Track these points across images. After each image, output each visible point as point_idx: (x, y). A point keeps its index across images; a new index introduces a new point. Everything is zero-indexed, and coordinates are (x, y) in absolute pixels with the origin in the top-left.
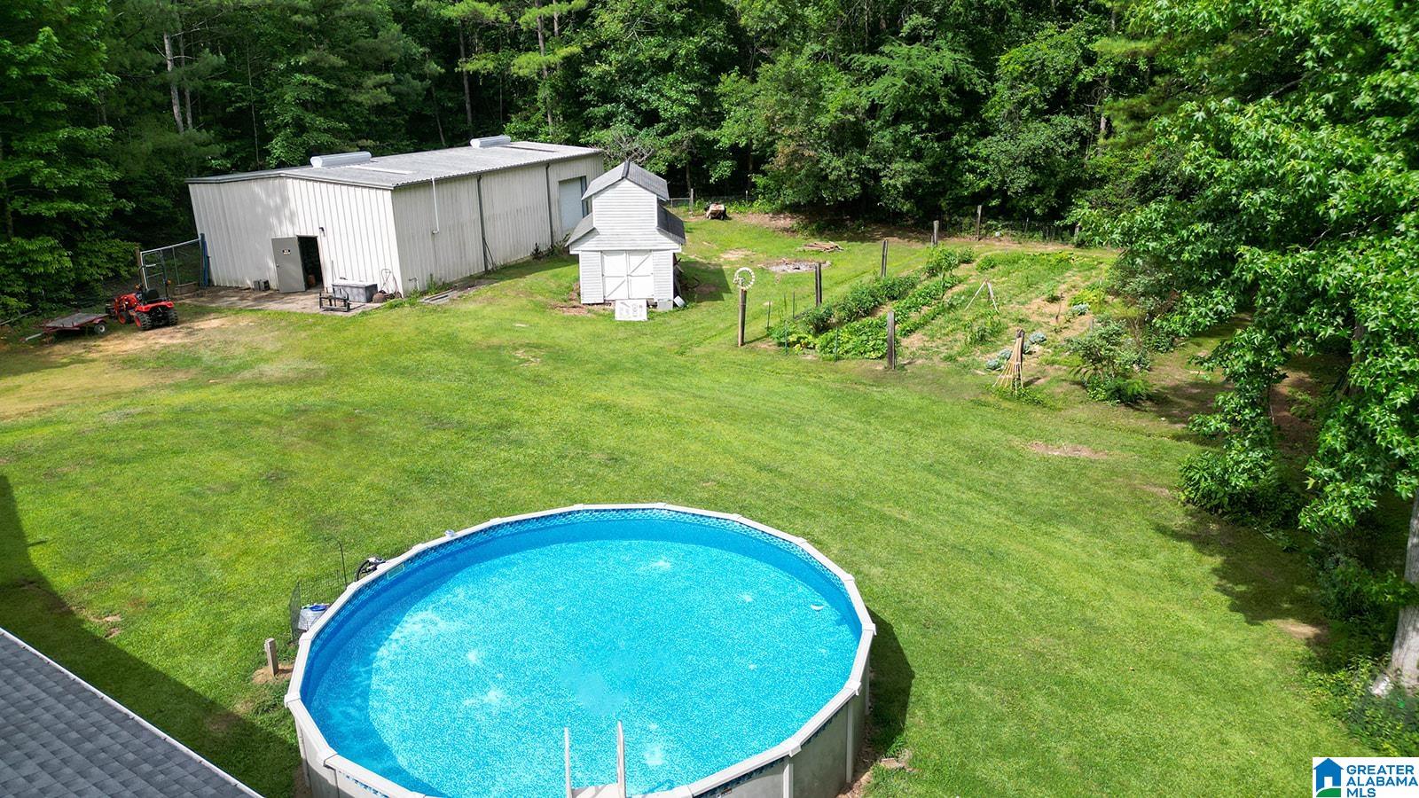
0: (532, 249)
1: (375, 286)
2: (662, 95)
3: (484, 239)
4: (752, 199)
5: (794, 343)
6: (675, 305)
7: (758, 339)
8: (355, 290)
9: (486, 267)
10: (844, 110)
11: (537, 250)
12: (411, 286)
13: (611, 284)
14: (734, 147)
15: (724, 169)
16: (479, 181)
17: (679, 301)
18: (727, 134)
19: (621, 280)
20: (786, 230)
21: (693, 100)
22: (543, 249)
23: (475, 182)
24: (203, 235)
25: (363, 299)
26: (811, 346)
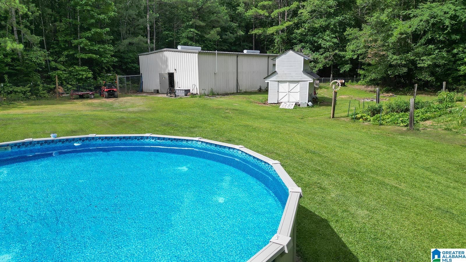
0: (259, 88)
1: (189, 90)
2: (323, 39)
3: (237, 80)
4: (357, 81)
5: (359, 119)
6: (308, 105)
7: (342, 117)
8: (182, 91)
9: (237, 91)
10: (401, 34)
11: (260, 88)
12: (203, 92)
13: (281, 95)
14: (351, 59)
15: (347, 68)
16: (237, 57)
17: (310, 104)
18: (348, 55)
19: (286, 93)
20: (371, 91)
21: (335, 40)
22: (263, 88)
23: (235, 57)
24: (142, 74)
25: (184, 94)
26: (369, 120)
